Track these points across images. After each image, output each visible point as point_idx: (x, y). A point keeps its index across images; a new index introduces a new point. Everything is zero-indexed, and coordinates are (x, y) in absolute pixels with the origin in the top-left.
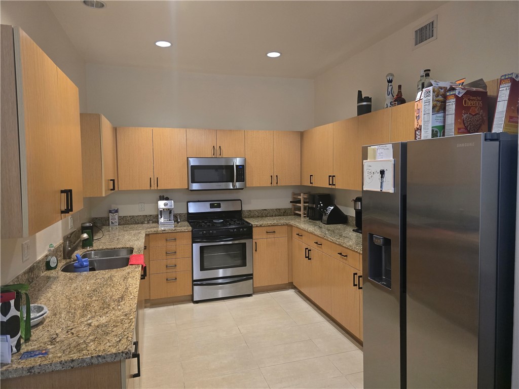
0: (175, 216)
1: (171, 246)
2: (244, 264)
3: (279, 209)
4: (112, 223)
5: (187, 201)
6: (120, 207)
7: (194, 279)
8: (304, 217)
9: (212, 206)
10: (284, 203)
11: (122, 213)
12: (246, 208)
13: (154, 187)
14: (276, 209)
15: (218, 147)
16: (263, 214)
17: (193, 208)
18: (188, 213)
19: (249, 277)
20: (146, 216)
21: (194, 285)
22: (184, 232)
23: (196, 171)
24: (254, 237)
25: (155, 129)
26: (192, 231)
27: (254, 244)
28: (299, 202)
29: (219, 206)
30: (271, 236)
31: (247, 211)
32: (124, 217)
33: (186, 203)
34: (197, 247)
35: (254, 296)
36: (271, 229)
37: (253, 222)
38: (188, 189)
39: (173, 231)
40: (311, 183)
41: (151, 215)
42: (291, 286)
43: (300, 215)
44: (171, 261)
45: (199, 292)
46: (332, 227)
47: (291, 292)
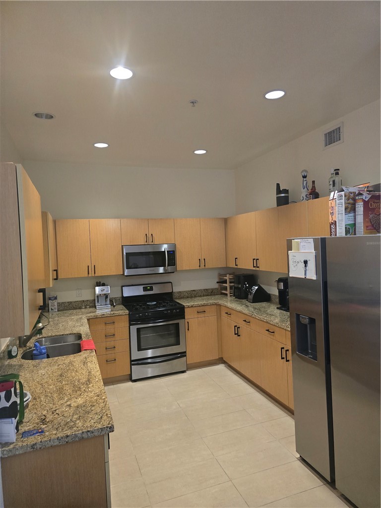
0: (111, 301)
1: (110, 329)
2: (178, 343)
3: (207, 290)
4: (52, 309)
5: (121, 285)
6: (58, 294)
7: (132, 359)
8: (231, 296)
9: (145, 289)
10: (212, 284)
11: (60, 300)
12: (176, 289)
13: (92, 274)
14: (204, 290)
15: (150, 235)
16: (192, 295)
17: (128, 292)
18: (123, 297)
19: (183, 354)
20: (83, 301)
21: (131, 365)
22: (122, 315)
23: (130, 258)
24: (186, 318)
25: (91, 220)
26: (129, 314)
27: (186, 323)
28: (225, 282)
29: (151, 289)
30: (202, 315)
31: (177, 292)
32: (62, 303)
33: (120, 288)
34: (134, 329)
35: (188, 372)
36: (201, 309)
37: (185, 303)
38: (123, 274)
39: (111, 315)
40: (236, 265)
41: (88, 301)
42: (221, 361)
43: (226, 294)
44: (110, 343)
45: (137, 371)
46: (257, 305)
47: (221, 367)
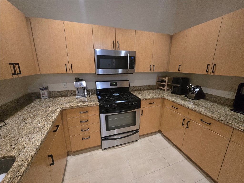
0: (88, 91)
1: (84, 116)
2: (134, 124)
3: (150, 86)
4: (43, 97)
5: (95, 81)
6: (50, 86)
7: (102, 136)
8: (167, 91)
9: (112, 84)
10: (153, 82)
11: (51, 90)
12: (132, 85)
13: (69, 71)
14: (148, 86)
15: (117, 42)
16: (141, 89)
17: (100, 86)
18: (97, 89)
19: (137, 131)
20: (69, 91)
21: (102, 140)
22: (93, 106)
23: (101, 60)
24: (141, 107)
26: (99, 105)
27: (141, 110)
28: (164, 81)
29: (116, 84)
31: (132, 87)
32: (53, 92)
34: (103, 116)
37: (141, 97)
38: (95, 73)
39: (85, 106)
41: (72, 91)
43: (164, 90)
45: (105, 144)
